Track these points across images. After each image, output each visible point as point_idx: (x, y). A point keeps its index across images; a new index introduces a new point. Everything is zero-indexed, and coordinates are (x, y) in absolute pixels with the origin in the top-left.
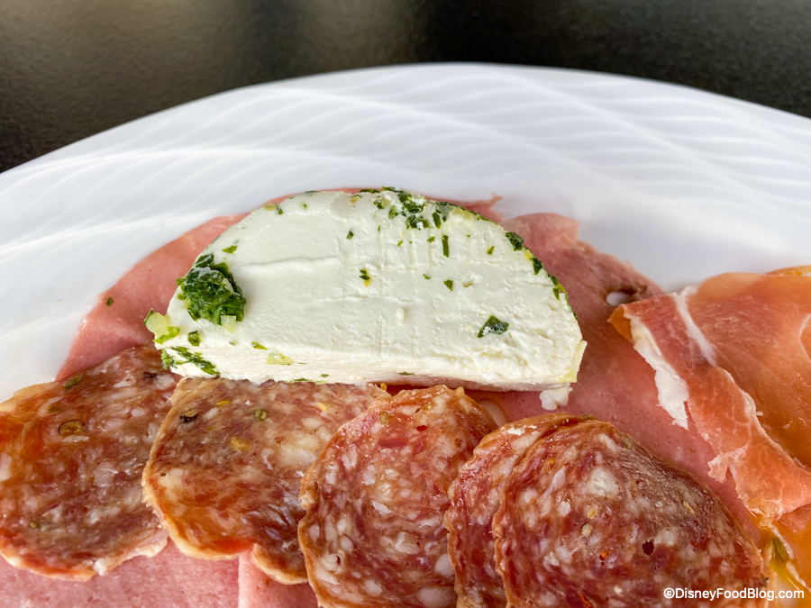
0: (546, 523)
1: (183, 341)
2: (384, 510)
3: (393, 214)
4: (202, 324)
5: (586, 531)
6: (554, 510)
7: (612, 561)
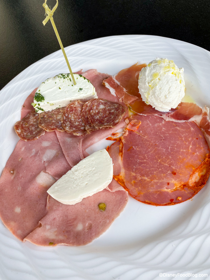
0: (95, 114)
1: (37, 106)
2: (73, 120)
3: (61, 78)
4: (39, 102)
5: (100, 113)
6: (95, 112)
7: (104, 116)
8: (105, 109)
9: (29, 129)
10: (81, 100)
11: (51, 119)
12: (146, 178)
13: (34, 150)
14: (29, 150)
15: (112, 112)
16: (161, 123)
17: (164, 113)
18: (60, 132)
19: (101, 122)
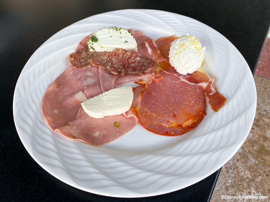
0: (131, 62)
1: (91, 45)
2: (114, 62)
3: (114, 29)
4: (93, 43)
5: (136, 63)
6: (132, 61)
7: (138, 66)
8: (140, 61)
9: (80, 60)
10: (124, 50)
11: (98, 58)
12: (154, 114)
13: (79, 76)
14: (75, 74)
15: (144, 65)
16: (178, 81)
17: (181, 75)
19: (134, 69)
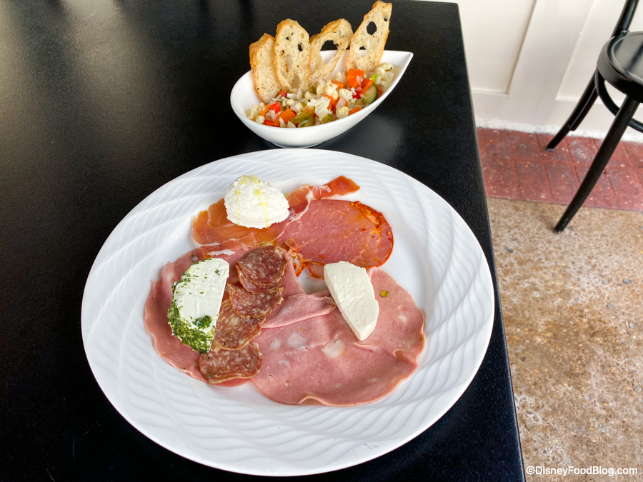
0: (258, 275)
2: (251, 303)
5: (259, 269)
6: (255, 273)
7: (265, 267)
8: (254, 265)
9: (237, 366)
11: (233, 333)
13: (281, 362)
14: (276, 369)
15: (263, 259)
16: (300, 224)
18: (265, 322)
19: (273, 273)
